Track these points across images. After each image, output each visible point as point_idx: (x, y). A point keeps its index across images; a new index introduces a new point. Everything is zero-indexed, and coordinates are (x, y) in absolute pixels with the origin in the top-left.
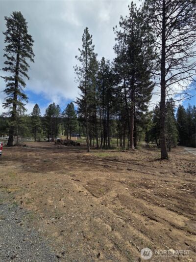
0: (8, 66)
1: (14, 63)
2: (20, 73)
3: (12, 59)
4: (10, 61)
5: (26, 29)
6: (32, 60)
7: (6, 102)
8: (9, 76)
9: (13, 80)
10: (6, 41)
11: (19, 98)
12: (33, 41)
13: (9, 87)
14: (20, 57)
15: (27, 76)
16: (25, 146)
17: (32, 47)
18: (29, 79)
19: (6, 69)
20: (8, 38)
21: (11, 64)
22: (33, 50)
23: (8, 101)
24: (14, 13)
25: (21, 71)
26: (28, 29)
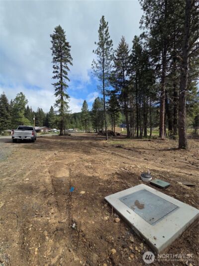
0: (55, 74)
1: (59, 71)
2: (63, 78)
3: (57, 68)
4: (56, 70)
5: (64, 38)
6: (71, 64)
7: (56, 103)
8: (56, 83)
9: (59, 84)
10: (53, 54)
11: (64, 98)
12: (70, 47)
13: (57, 91)
14: (63, 64)
15: (68, 79)
16: (70, 135)
17: (70, 52)
18: (69, 81)
19: (54, 77)
20: (53, 52)
21: (57, 72)
22: (71, 55)
23: (57, 102)
24: (55, 29)
25: (64, 76)
26: (66, 38)
